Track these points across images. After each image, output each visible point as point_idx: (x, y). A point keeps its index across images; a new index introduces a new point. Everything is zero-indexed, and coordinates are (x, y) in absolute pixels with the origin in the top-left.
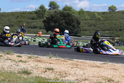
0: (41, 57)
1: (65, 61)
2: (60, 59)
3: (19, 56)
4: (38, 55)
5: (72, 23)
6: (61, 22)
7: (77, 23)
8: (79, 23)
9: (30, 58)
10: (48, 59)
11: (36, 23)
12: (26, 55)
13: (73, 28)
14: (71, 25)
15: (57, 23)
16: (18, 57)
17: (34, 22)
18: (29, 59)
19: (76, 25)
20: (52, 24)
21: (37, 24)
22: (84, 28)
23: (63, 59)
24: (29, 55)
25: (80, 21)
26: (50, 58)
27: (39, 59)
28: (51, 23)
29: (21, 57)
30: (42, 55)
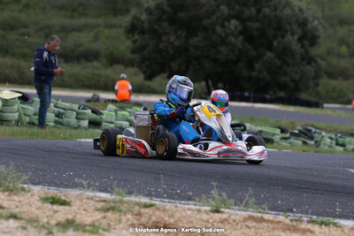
0: (169, 205)
1: (295, 229)
2: (266, 217)
3: (54, 201)
4: (149, 195)
5: (275, 37)
6: (219, 29)
7: (300, 40)
8: (309, 38)
9: (112, 209)
10: (205, 217)
11: (92, 34)
12: (90, 194)
13: (278, 62)
14: (270, 48)
15: (201, 35)
16: (49, 206)
17: (79, 29)
18: (109, 214)
19: (296, 47)
20: (172, 38)
21: (96, 38)
22: (334, 61)
23: (281, 218)
24: (103, 195)
25: (316, 29)
26: (217, 211)
27: (157, 215)
28: (166, 33)
29: (64, 203)
30: (171, 197)
